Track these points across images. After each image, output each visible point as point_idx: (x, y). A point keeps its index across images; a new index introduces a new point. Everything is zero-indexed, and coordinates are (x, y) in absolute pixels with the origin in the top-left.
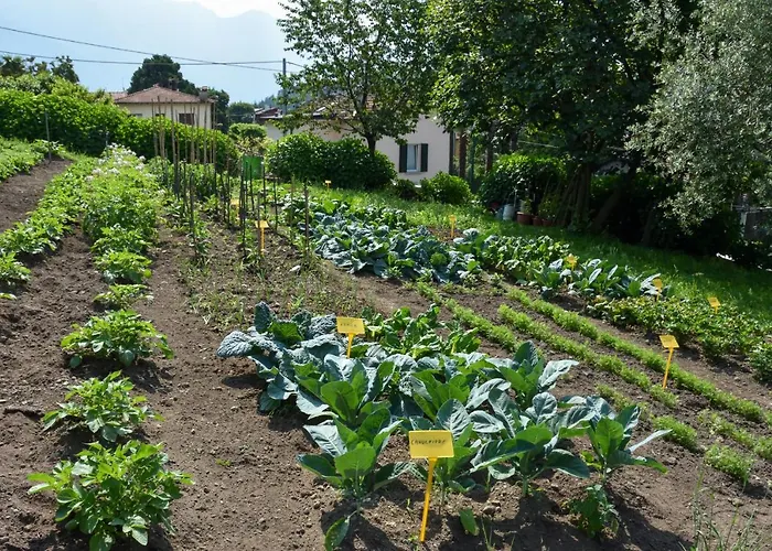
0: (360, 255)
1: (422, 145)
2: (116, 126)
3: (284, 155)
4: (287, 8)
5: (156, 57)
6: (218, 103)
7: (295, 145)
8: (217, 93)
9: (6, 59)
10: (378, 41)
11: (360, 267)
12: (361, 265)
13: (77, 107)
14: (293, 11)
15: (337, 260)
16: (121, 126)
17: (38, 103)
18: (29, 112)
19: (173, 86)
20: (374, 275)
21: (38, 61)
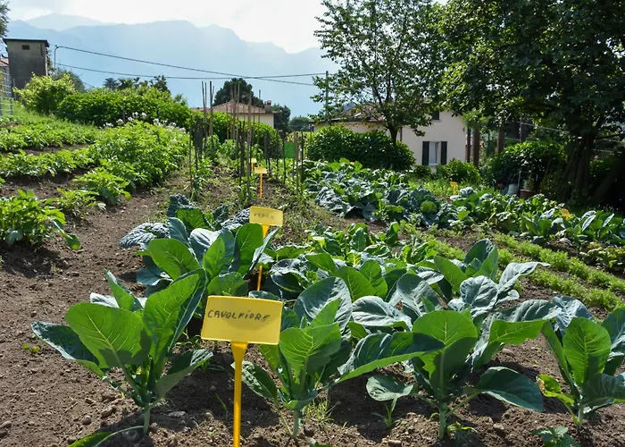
0: (351, 200)
1: (442, 142)
2: (184, 119)
3: (319, 143)
4: (323, 21)
5: (234, 80)
6: (281, 115)
7: (329, 135)
8: (281, 108)
9: (122, 81)
10: (399, 48)
11: (349, 210)
12: (350, 208)
13: (156, 105)
14: (327, 23)
15: (329, 205)
16: (188, 120)
17: (126, 102)
18: (119, 108)
19: (245, 101)
20: (362, 217)
21: (142, 80)
